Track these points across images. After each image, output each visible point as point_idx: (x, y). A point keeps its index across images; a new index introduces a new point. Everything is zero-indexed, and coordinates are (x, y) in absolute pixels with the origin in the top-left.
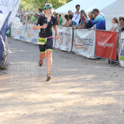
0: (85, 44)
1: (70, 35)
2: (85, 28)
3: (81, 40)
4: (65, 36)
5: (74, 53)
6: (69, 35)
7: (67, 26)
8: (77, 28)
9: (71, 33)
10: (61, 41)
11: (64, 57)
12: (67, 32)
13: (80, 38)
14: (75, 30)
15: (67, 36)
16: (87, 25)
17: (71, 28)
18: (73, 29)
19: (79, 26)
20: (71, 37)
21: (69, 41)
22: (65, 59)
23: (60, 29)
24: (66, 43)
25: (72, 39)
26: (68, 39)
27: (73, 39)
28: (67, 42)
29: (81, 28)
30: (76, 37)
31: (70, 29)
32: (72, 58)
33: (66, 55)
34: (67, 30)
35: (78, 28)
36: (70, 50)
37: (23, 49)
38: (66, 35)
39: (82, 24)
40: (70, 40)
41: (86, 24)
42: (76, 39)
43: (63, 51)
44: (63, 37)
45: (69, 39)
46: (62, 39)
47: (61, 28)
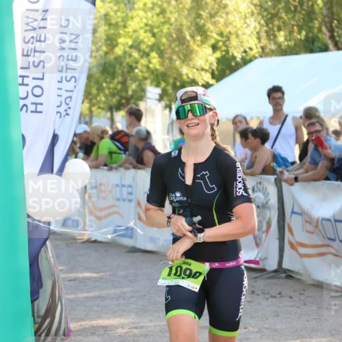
0: (334, 240)
1: (269, 208)
2: (327, 179)
3: (316, 225)
5: (291, 276)
6: (264, 206)
8: (296, 179)
9: (273, 200)
13: (310, 216)
16: (336, 164)
17: (268, 181)
18: (278, 183)
19: (302, 170)
20: (274, 215)
21: (264, 228)
24: (255, 238)
25: (279, 222)
26: (261, 222)
27: (284, 221)
28: (257, 233)
29: (315, 180)
30: (293, 212)
31: (266, 184)
35: (300, 177)
36: (272, 265)
37: (87, 269)
39: (315, 163)
40: (268, 225)
41: (333, 164)
42: (294, 222)
45: (265, 223)
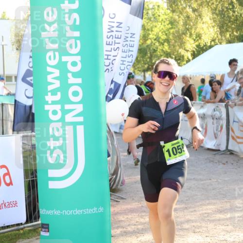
1: (222, 119)
4: (212, 121)
5: (232, 153)
6: (219, 118)
7: (214, 103)
8: (235, 105)
9: (224, 115)
10: (204, 130)
11: (217, 161)
12: (215, 113)
14: (232, 108)
15: (215, 121)
17: (222, 106)
18: (227, 107)
19: (238, 100)
20: (224, 123)
21: (219, 129)
22: (219, 165)
23: (199, 107)
24: (215, 134)
26: (218, 126)
27: (229, 125)
28: (215, 131)
30: (234, 121)
31: (220, 107)
32: (233, 162)
33: (218, 157)
34: (214, 110)
35: (237, 103)
36: (223, 148)
38: (213, 119)
40: (222, 128)
42: (234, 126)
43: (209, 149)
44: (207, 123)
45: (220, 127)
46: (204, 127)
47: (202, 107)
